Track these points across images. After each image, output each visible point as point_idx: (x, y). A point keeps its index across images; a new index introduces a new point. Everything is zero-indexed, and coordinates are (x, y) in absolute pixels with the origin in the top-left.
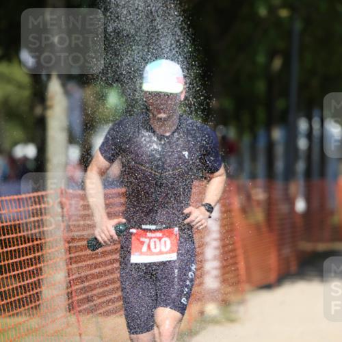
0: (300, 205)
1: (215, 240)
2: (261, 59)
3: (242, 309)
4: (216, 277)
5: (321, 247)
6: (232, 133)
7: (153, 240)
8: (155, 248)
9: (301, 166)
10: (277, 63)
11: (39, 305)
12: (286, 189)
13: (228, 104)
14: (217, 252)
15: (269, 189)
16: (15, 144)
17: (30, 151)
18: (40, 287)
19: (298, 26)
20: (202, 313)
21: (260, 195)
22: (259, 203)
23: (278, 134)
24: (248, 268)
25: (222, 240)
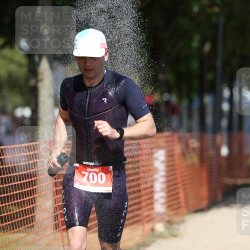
0: (224, 151)
1: (162, 176)
2: (195, 44)
3: (182, 227)
4: (163, 204)
5: (240, 181)
6: (174, 99)
7: (91, 174)
8: (93, 180)
9: (224, 123)
10: (207, 47)
11: (33, 225)
12: (214, 140)
13: (170, 77)
14: (164, 186)
15: (201, 139)
16: (16, 107)
17: (26, 112)
18: (34, 212)
19: (222, 20)
20: (152, 230)
21: (195, 144)
22: (194, 149)
23: (208, 100)
24: (186, 198)
25: (167, 176)
